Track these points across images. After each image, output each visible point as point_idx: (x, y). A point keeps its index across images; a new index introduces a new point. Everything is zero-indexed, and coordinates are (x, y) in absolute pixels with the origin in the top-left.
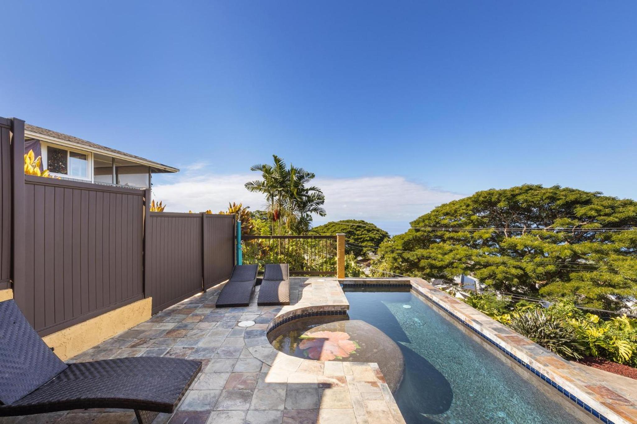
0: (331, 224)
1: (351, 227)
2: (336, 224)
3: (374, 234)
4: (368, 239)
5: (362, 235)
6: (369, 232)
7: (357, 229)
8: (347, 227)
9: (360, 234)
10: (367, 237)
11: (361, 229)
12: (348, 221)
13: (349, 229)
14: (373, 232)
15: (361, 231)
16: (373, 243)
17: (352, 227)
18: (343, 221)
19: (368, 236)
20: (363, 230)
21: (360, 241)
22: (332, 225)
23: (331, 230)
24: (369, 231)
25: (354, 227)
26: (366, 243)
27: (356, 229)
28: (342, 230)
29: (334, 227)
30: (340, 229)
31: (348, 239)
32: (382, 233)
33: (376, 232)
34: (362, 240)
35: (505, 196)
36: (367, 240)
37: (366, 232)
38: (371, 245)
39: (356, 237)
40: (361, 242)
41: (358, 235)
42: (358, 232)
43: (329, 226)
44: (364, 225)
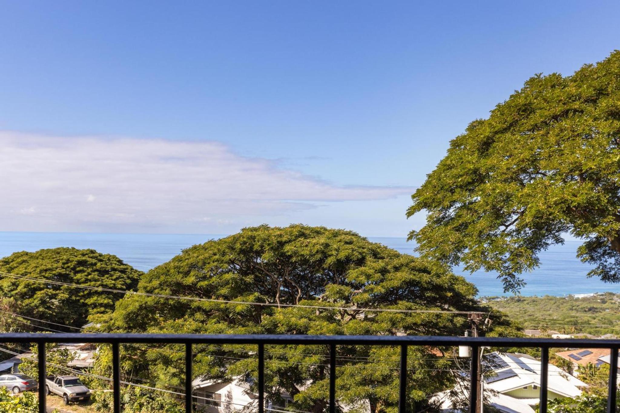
0: (18, 257)
1: (64, 264)
2: (32, 257)
3: (115, 280)
4: (100, 289)
5: (86, 281)
6: (103, 276)
7: (78, 269)
8: (55, 265)
9: (83, 279)
10: (97, 287)
11: (85, 269)
12: (57, 252)
13: (58, 271)
14: (112, 276)
15: (86, 273)
16: (110, 298)
17: (66, 266)
18: (48, 251)
19: (99, 283)
20: (90, 270)
21: (82, 294)
22: (19, 260)
23: (16, 270)
24: (103, 272)
25: (69, 264)
26: (95, 298)
27: (74, 269)
28: (41, 272)
29: (25, 265)
30: (38, 270)
31: (54, 292)
32: (131, 276)
33: (120, 274)
34: (86, 292)
35: (269, 245)
36: (96, 293)
37: (95, 275)
38: (106, 301)
39: (74, 286)
40: (83, 296)
41: (78, 282)
42: (79, 276)
43: (13, 261)
44: (94, 261)
